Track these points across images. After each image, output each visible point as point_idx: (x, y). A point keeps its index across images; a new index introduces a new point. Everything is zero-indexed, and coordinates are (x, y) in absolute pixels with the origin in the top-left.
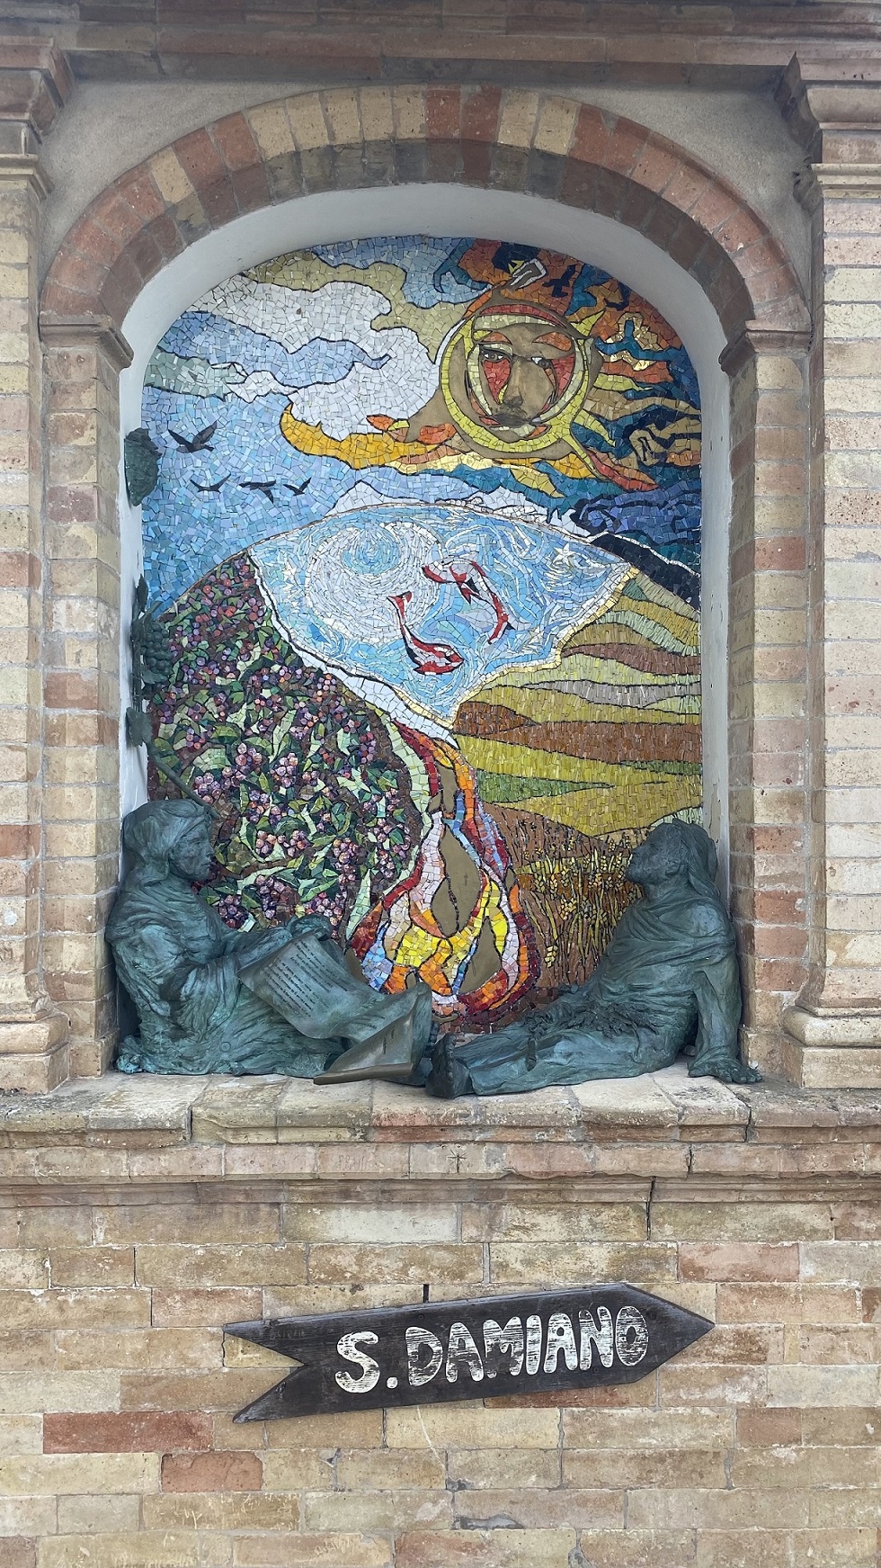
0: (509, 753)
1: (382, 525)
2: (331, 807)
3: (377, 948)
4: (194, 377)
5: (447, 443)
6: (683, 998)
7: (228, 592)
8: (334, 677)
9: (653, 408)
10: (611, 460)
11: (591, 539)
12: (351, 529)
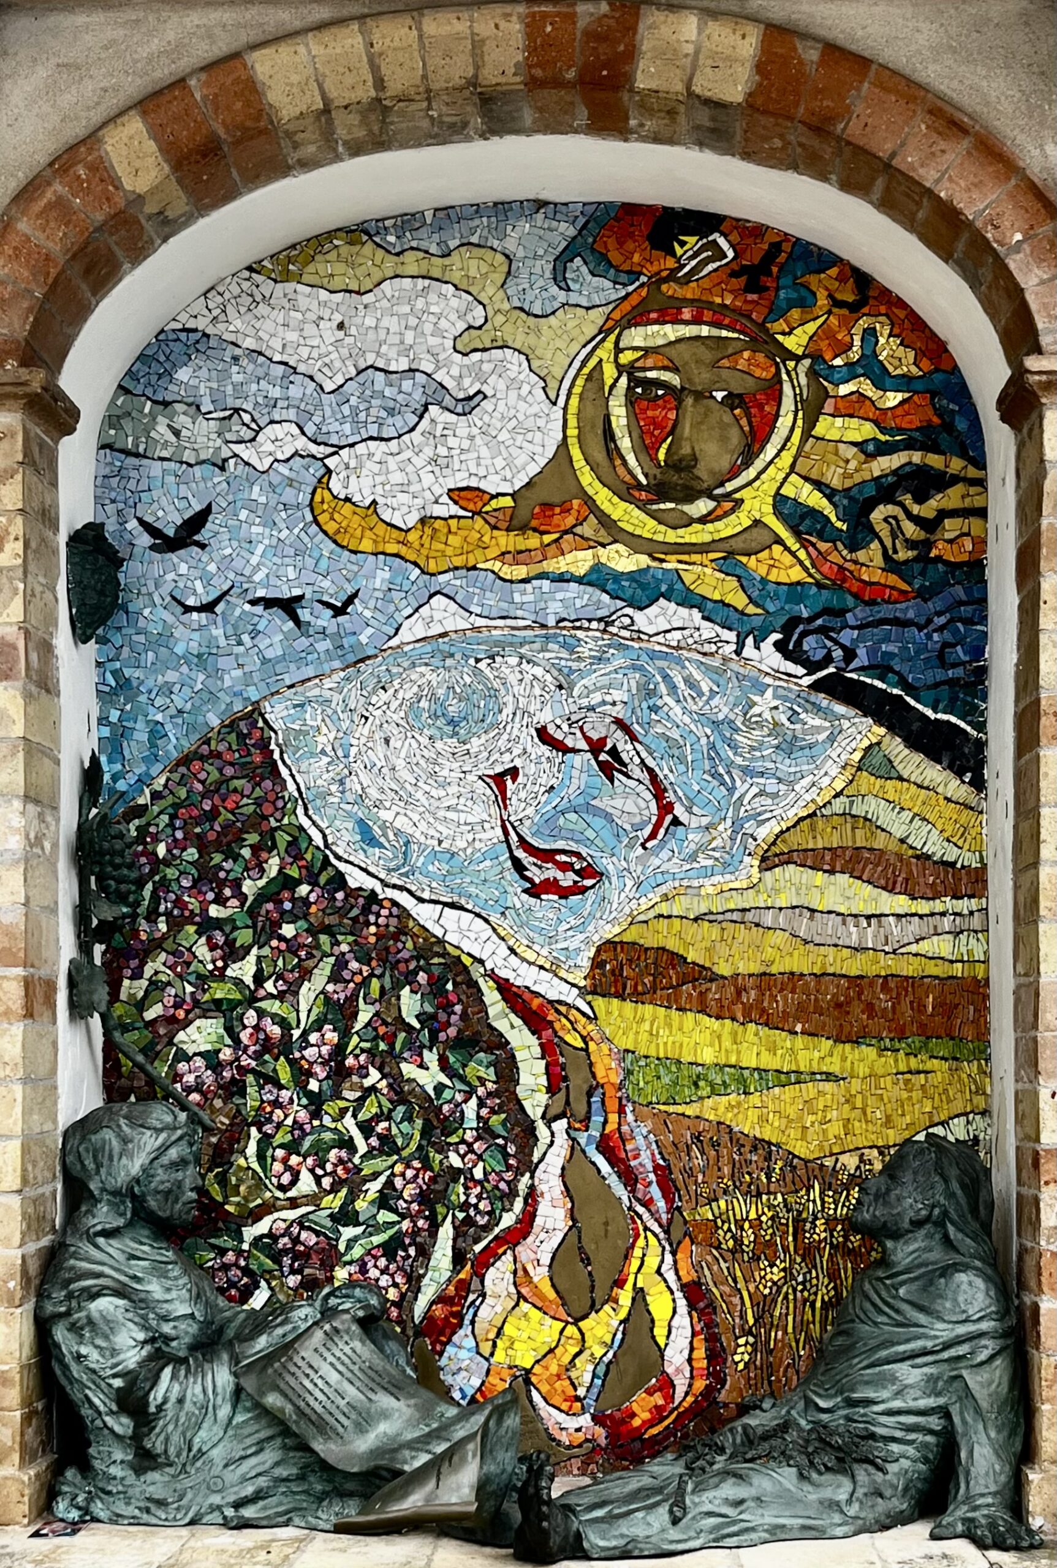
0: (675, 1025)
1: (472, 661)
2: (390, 1111)
3: (463, 1337)
4: (177, 433)
5: (578, 530)
6: (931, 1419)
7: (229, 771)
8: (395, 903)
9: (908, 469)
10: (839, 555)
11: (807, 681)
12: (423, 669)
